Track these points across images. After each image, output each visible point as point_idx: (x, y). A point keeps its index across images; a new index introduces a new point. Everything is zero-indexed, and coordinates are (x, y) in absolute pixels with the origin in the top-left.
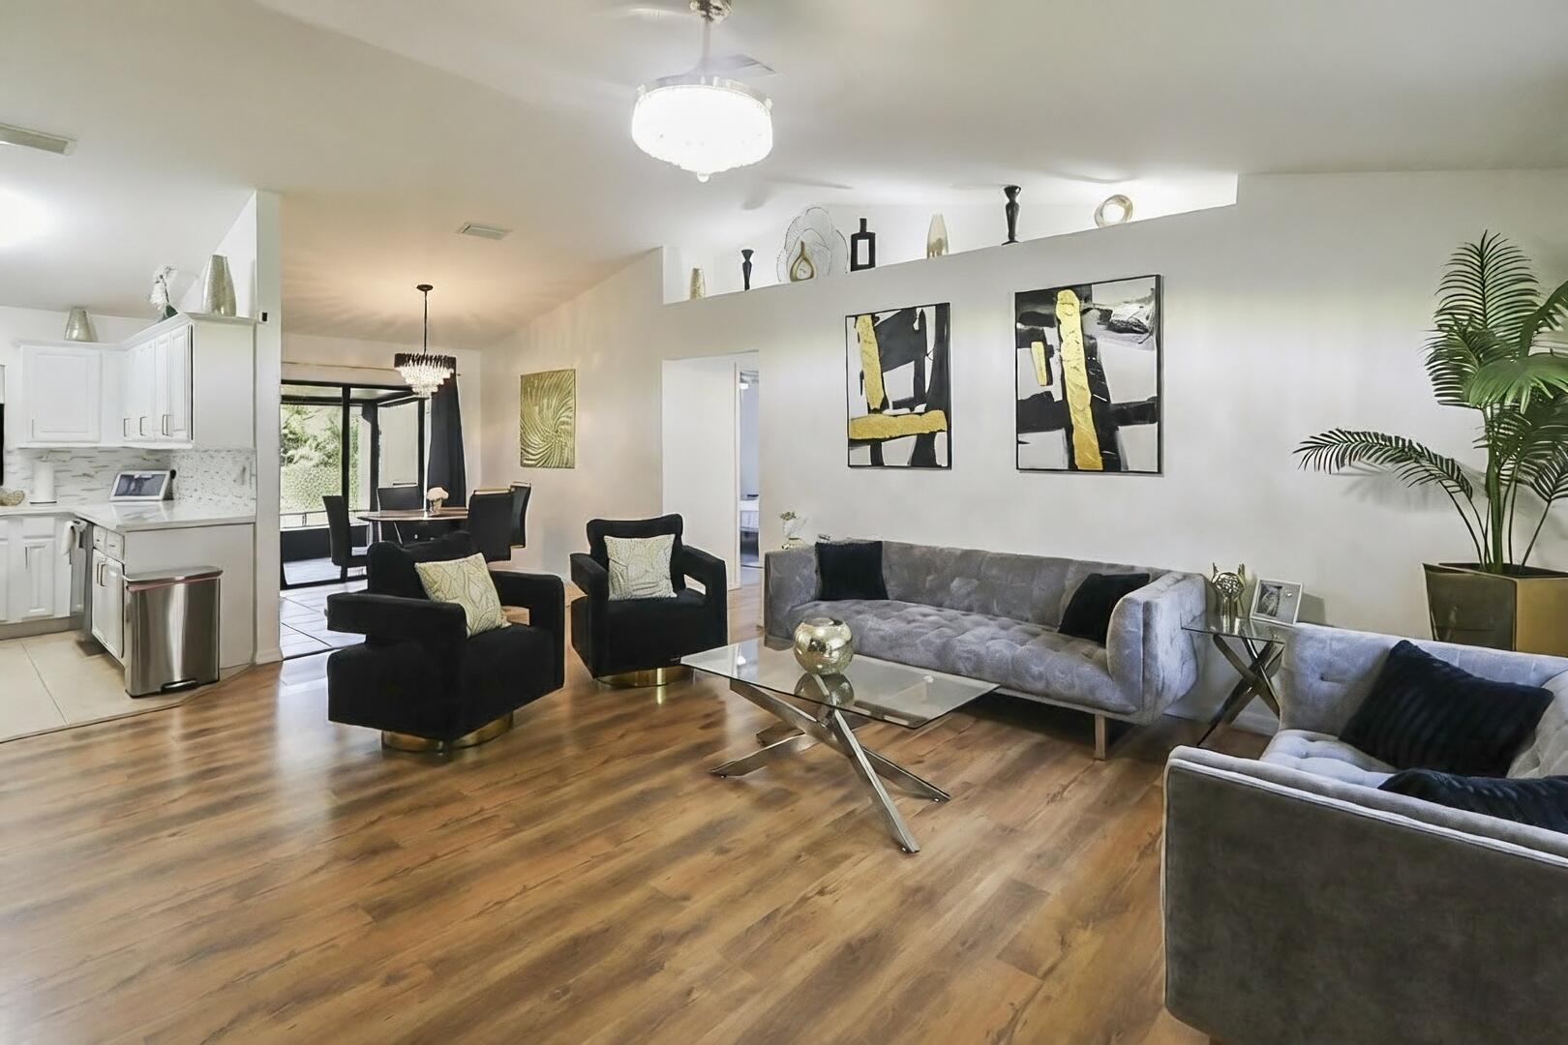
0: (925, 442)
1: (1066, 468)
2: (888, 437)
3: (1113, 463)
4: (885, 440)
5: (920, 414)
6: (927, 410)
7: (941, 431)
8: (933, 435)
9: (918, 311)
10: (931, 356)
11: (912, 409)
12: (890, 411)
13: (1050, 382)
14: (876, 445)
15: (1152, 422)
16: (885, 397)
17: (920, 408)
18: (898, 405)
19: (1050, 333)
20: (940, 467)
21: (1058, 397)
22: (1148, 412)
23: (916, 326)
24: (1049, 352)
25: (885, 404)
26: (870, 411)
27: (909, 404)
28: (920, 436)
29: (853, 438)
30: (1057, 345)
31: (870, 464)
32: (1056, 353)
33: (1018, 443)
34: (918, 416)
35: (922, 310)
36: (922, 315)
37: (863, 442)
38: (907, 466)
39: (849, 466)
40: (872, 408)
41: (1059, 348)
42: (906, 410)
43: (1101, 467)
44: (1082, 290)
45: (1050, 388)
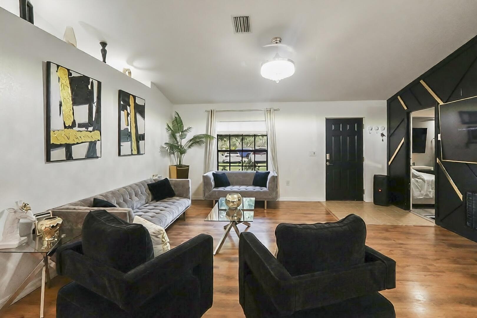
0: (92, 145)
2: (75, 143)
3: (139, 152)
4: (74, 144)
5: (91, 132)
6: (93, 130)
7: (99, 140)
8: (95, 142)
9: (91, 80)
10: (95, 104)
11: (88, 129)
12: (76, 129)
13: (128, 125)
14: (68, 147)
15: (144, 140)
16: (74, 120)
17: (91, 129)
18: (80, 126)
19: (128, 108)
20: (98, 157)
21: (129, 130)
23: (90, 87)
25: (74, 124)
26: (65, 127)
27: (85, 125)
28: (91, 143)
29: (53, 144)
30: (130, 113)
31: (65, 159)
32: (129, 115)
33: (119, 146)
34: (90, 132)
35: (92, 80)
36: (92, 83)
37: (60, 146)
38: (84, 158)
39: (47, 161)
40: (67, 125)
41: (130, 114)
42: (84, 129)
43: (137, 153)
44: (134, 97)
45: (127, 127)
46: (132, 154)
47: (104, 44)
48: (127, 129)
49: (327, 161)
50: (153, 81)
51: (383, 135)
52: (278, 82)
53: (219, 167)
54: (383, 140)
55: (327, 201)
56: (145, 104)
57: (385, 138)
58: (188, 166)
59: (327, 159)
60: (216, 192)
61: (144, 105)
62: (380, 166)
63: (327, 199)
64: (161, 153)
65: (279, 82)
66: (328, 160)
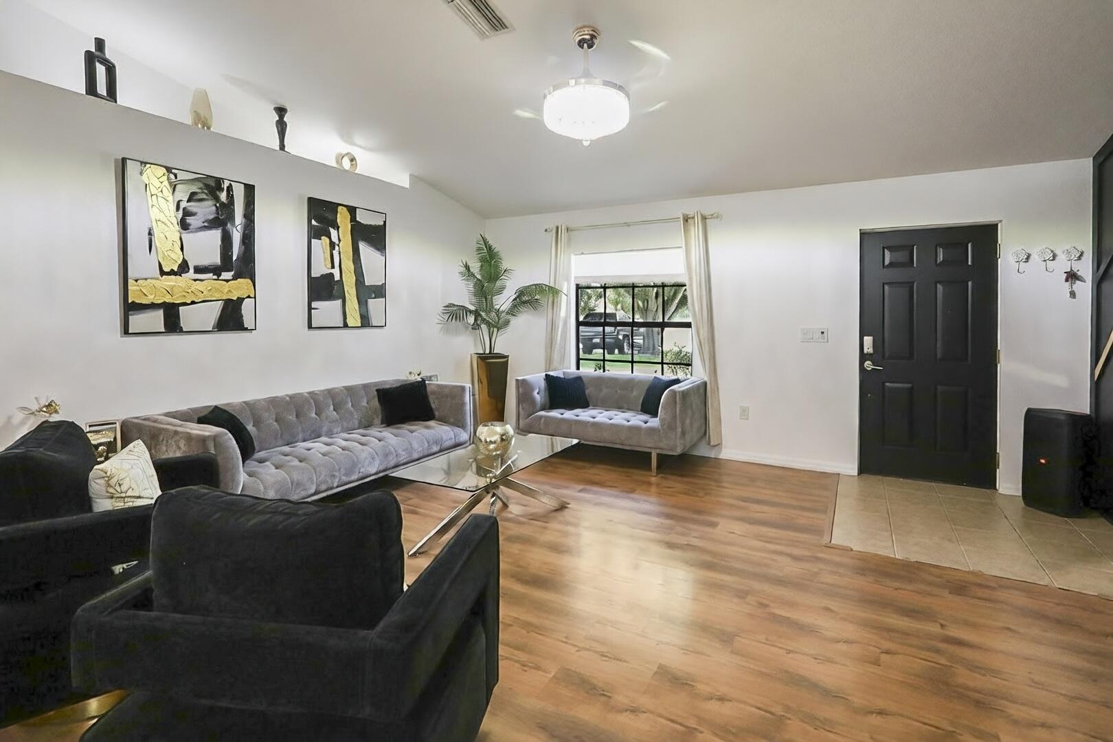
0: (232, 307)
1: (342, 326)
2: (187, 301)
3: (365, 322)
4: (185, 304)
5: (227, 281)
6: (235, 278)
7: (249, 297)
8: (241, 300)
9: (226, 184)
10: (239, 228)
11: (219, 275)
12: (190, 275)
13: (333, 267)
14: (170, 309)
15: (383, 297)
16: (185, 261)
17: (227, 275)
18: (198, 270)
19: (333, 232)
20: (247, 329)
21: (337, 278)
22: (380, 291)
23: (224, 198)
24: (332, 245)
25: (184, 267)
26: (163, 273)
27: (216, 271)
28: (227, 302)
29: (133, 302)
30: (337, 242)
31: (164, 331)
32: (337, 248)
33: (310, 309)
34: (225, 282)
35: (230, 184)
36: (230, 188)
37: (153, 306)
38: (211, 329)
39: (125, 333)
40: (166, 269)
41: (338, 245)
42: (210, 275)
43: (360, 325)
44: (352, 210)
45: (332, 271)
46: (346, 326)
47: (281, 111)
48: (332, 275)
49: (863, 357)
50: (416, 174)
51: (1072, 276)
52: (586, 144)
53: (581, 361)
54: (1073, 294)
55: (864, 476)
56: (385, 222)
57: (1085, 289)
58: (507, 357)
59: (865, 351)
60: (541, 420)
61: (382, 223)
62: (1061, 381)
63: (862, 470)
64: (441, 326)
65: (589, 142)
66: (868, 354)
